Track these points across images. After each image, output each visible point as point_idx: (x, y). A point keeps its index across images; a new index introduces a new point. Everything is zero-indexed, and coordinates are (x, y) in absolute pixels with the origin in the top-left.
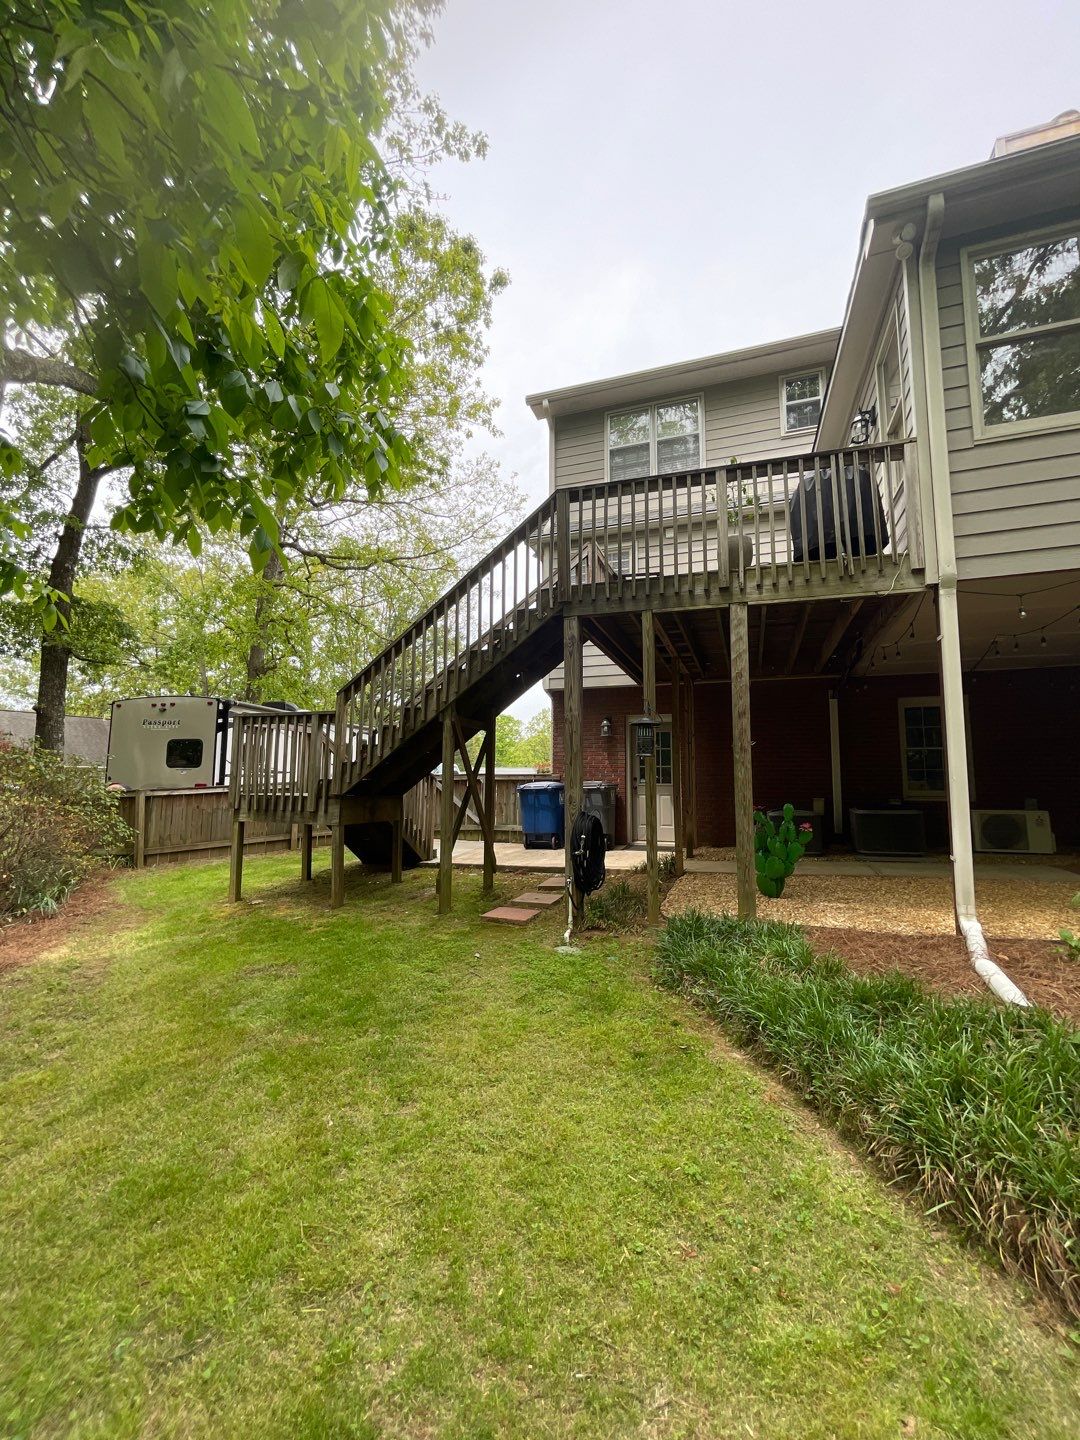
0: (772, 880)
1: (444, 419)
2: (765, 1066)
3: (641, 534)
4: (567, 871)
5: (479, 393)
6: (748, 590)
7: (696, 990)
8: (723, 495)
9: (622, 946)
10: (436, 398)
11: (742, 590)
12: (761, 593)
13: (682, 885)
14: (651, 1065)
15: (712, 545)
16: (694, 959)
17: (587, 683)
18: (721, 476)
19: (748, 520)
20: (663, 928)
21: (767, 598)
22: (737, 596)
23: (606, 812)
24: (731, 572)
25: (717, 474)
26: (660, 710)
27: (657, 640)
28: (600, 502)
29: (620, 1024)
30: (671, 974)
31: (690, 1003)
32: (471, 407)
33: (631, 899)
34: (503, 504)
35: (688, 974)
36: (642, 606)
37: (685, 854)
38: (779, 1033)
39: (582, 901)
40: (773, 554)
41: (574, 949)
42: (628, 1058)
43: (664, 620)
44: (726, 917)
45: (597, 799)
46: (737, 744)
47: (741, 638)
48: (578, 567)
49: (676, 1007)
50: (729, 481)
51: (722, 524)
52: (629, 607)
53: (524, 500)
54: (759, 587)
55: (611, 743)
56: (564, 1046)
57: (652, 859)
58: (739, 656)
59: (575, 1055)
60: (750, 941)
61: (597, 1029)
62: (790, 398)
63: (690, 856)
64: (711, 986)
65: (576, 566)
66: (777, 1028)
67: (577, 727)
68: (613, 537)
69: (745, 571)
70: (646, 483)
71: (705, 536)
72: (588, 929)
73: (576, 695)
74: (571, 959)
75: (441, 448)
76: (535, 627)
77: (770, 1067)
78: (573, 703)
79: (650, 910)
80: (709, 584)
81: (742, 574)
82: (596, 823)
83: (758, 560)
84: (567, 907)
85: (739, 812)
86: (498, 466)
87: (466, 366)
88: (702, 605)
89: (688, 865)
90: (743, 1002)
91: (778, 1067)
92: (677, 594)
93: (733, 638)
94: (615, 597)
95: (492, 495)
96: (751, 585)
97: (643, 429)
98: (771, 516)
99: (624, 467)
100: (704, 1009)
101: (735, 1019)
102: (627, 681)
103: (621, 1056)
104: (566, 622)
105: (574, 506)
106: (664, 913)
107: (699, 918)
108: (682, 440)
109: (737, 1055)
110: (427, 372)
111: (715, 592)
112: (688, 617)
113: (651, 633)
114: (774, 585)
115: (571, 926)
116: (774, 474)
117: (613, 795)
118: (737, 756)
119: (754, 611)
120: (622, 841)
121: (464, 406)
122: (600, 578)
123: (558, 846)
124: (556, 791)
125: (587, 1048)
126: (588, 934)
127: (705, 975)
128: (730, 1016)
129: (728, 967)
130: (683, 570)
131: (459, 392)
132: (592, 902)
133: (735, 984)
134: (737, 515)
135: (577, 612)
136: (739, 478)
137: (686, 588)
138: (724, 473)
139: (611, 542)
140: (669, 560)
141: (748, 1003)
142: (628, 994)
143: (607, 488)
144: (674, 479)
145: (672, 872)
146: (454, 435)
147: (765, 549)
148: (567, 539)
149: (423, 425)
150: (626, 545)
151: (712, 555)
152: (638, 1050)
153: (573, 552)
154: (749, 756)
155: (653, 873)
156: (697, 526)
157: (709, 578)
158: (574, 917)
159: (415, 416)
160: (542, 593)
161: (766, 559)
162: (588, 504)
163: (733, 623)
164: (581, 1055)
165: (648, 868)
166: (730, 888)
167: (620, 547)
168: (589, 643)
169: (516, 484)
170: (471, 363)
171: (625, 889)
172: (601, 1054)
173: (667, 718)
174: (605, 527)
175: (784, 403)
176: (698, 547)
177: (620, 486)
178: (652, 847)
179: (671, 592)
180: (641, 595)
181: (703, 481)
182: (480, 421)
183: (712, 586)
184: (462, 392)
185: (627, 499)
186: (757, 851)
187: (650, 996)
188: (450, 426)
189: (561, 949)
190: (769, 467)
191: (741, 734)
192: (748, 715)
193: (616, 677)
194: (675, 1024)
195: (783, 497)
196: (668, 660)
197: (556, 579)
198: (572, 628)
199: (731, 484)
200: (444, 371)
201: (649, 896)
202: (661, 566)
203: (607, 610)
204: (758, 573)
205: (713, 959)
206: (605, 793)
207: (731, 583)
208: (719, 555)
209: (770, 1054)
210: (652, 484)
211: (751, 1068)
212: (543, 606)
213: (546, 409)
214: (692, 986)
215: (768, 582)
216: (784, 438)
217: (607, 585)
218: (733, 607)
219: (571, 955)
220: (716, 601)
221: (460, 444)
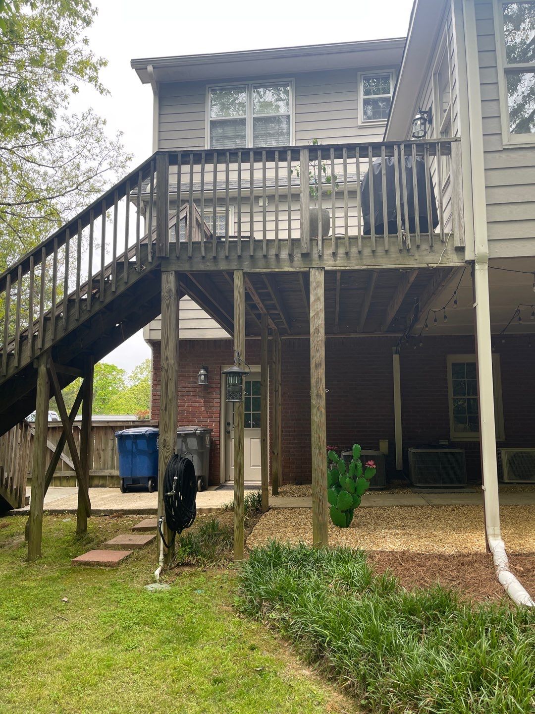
0: (342, 512)
1: (50, 71)
2: (329, 679)
3: (234, 200)
4: (160, 513)
5: (86, 53)
6: (325, 257)
7: (273, 615)
8: (306, 172)
9: (209, 579)
10: (42, 50)
11: (320, 257)
12: (335, 260)
13: (267, 519)
14: (229, 689)
15: (296, 216)
16: (272, 586)
17: (183, 335)
18: (304, 155)
19: (326, 196)
20: (247, 559)
21: (340, 264)
22: (316, 262)
23: (201, 455)
24: (311, 240)
25: (301, 153)
26: (249, 361)
27: (247, 297)
28: (197, 168)
29: (201, 653)
30: (251, 601)
31: (267, 627)
32: (79, 63)
33: (220, 535)
34: (109, 161)
35: (266, 600)
36: (234, 266)
37: (271, 492)
38: (341, 647)
39: (173, 540)
40: (346, 227)
41: (164, 586)
42: (208, 686)
43: (253, 278)
44: (302, 546)
45: (193, 443)
46: (314, 392)
47: (318, 299)
48: (176, 226)
49: (255, 632)
50: (311, 160)
51: (304, 197)
52: (223, 266)
53: (130, 159)
54: (334, 254)
55: (207, 390)
56: (148, 680)
57: (238, 498)
58: (317, 314)
59: (158, 687)
60: (321, 566)
61: (180, 660)
62: (367, 93)
63: (276, 493)
64: (286, 610)
65: (175, 225)
66: (340, 643)
67: (172, 374)
68: (209, 201)
69: (323, 240)
70: (240, 154)
71: (290, 207)
72: (178, 565)
73: (172, 345)
74: (159, 595)
75: (46, 99)
76: (134, 279)
77: (333, 679)
78: (170, 353)
79: (236, 545)
80: (292, 250)
81: (320, 243)
82: (189, 465)
83: (334, 231)
84: (158, 547)
85: (315, 451)
86: (104, 123)
87: (74, 24)
88: (286, 268)
89: (273, 501)
90: (312, 622)
91: (340, 678)
92: (265, 256)
93: (312, 299)
94: (210, 255)
95: (97, 151)
96: (328, 252)
97: (242, 105)
98: (346, 194)
99: (224, 138)
100: (279, 632)
101: (304, 640)
102: (222, 334)
103: (202, 684)
104: (164, 277)
105: (173, 169)
106: (250, 547)
107: (278, 549)
108: (276, 119)
109: (306, 672)
110: (34, 23)
111: (297, 257)
112: (276, 278)
113: (242, 290)
114: (347, 253)
115: (161, 564)
116: (348, 157)
117: (207, 439)
118: (313, 402)
119: (330, 276)
120: (213, 482)
121: (71, 61)
122: (197, 237)
123: (154, 489)
124: (155, 435)
125: (170, 680)
126: (177, 571)
127: (281, 600)
128: (301, 637)
129: (300, 591)
130: (271, 236)
131: (66, 48)
132: (182, 540)
133: (305, 606)
134: (317, 190)
135: (174, 267)
136: (320, 158)
137: (273, 252)
138: (306, 152)
139: (207, 206)
140: (258, 226)
141: (316, 622)
142: (211, 624)
143: (203, 155)
144: (264, 153)
145: (259, 508)
146: (60, 87)
147: (340, 222)
148: (166, 199)
149: (29, 75)
150: (221, 209)
151: (296, 225)
152: (217, 676)
153: (172, 212)
154: (323, 403)
155: (240, 510)
156: (283, 197)
157: (293, 244)
158: (165, 555)
159: (20, 65)
160: (141, 246)
161: (340, 231)
162: (186, 168)
163: (312, 286)
164: (164, 687)
165: (235, 506)
166: (306, 520)
167: (215, 211)
168: (186, 297)
169: (121, 142)
170: (79, 22)
171: (214, 526)
172: (183, 683)
173: (256, 369)
174: (202, 190)
175: (362, 96)
176: (283, 216)
177: (215, 155)
178: (239, 486)
179: (259, 254)
180: (234, 256)
181: (289, 158)
182: (86, 77)
183: (295, 251)
184: (69, 47)
185: (221, 167)
186: (330, 486)
187: (232, 624)
188: (56, 79)
189: (150, 587)
190: (345, 150)
191: (317, 382)
192: (323, 366)
193: (212, 330)
194: (253, 648)
195: (355, 178)
196: (259, 316)
197: (154, 236)
198: (169, 283)
199: (313, 163)
200: (51, 25)
201: (236, 532)
202: (252, 231)
203: (202, 267)
204: (333, 242)
205: (289, 584)
206: (201, 438)
207: (311, 249)
208: (301, 224)
209: (334, 667)
210: (245, 155)
211: (317, 682)
212: (142, 260)
213: (150, 75)
214: (269, 611)
215: (341, 251)
216: (361, 128)
217: (203, 244)
218: (312, 272)
219: (160, 592)
220: (298, 265)
221: (66, 97)
